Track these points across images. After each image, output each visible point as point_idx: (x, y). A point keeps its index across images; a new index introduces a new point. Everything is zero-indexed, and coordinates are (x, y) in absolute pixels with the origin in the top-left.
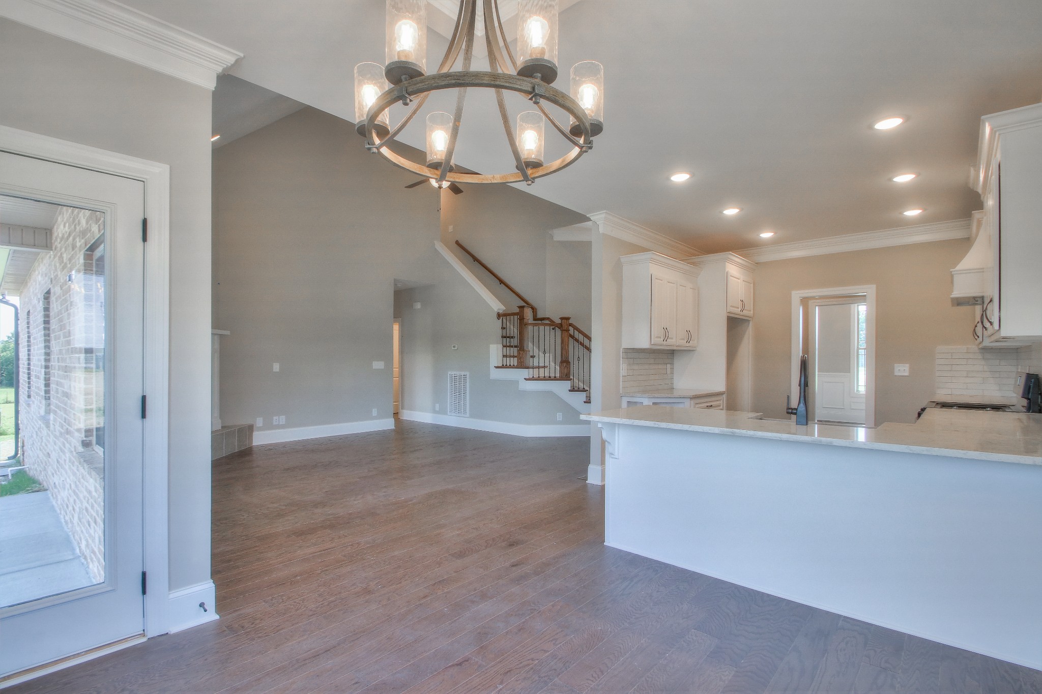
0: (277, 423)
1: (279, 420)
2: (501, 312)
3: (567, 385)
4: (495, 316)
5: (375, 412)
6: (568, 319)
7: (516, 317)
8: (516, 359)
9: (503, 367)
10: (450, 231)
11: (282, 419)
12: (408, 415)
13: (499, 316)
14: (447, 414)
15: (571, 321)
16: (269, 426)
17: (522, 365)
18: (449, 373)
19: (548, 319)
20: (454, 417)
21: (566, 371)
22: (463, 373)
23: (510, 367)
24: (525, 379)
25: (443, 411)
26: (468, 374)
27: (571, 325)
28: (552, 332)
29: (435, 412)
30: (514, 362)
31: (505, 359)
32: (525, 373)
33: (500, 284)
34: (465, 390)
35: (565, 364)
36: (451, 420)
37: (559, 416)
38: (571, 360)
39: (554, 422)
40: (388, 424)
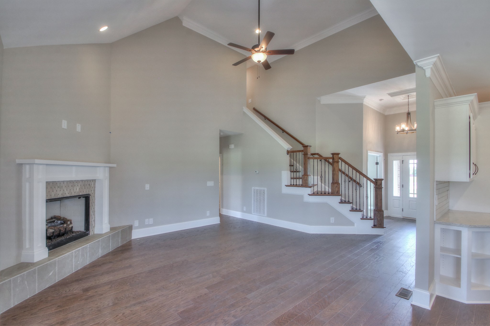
0: (148, 223)
1: (149, 221)
2: (289, 149)
3: (338, 199)
4: (286, 152)
5: (208, 213)
6: (338, 154)
7: (301, 153)
8: (301, 180)
9: (291, 185)
10: (249, 102)
11: (151, 221)
12: (225, 212)
13: (288, 152)
14: (251, 214)
15: (340, 156)
16: (142, 225)
17: (305, 185)
18: (253, 188)
19: (318, 154)
20: (256, 216)
21: (337, 189)
22: (262, 188)
23: (296, 186)
24: (308, 194)
25: (249, 211)
26: (266, 189)
27: (340, 158)
28: (319, 163)
29: (243, 211)
30: (300, 182)
31: (292, 180)
32: (309, 191)
33: (283, 132)
34: (264, 200)
35: (336, 185)
36: (254, 218)
37: (332, 220)
38: (340, 182)
39: (329, 224)
40: (216, 220)
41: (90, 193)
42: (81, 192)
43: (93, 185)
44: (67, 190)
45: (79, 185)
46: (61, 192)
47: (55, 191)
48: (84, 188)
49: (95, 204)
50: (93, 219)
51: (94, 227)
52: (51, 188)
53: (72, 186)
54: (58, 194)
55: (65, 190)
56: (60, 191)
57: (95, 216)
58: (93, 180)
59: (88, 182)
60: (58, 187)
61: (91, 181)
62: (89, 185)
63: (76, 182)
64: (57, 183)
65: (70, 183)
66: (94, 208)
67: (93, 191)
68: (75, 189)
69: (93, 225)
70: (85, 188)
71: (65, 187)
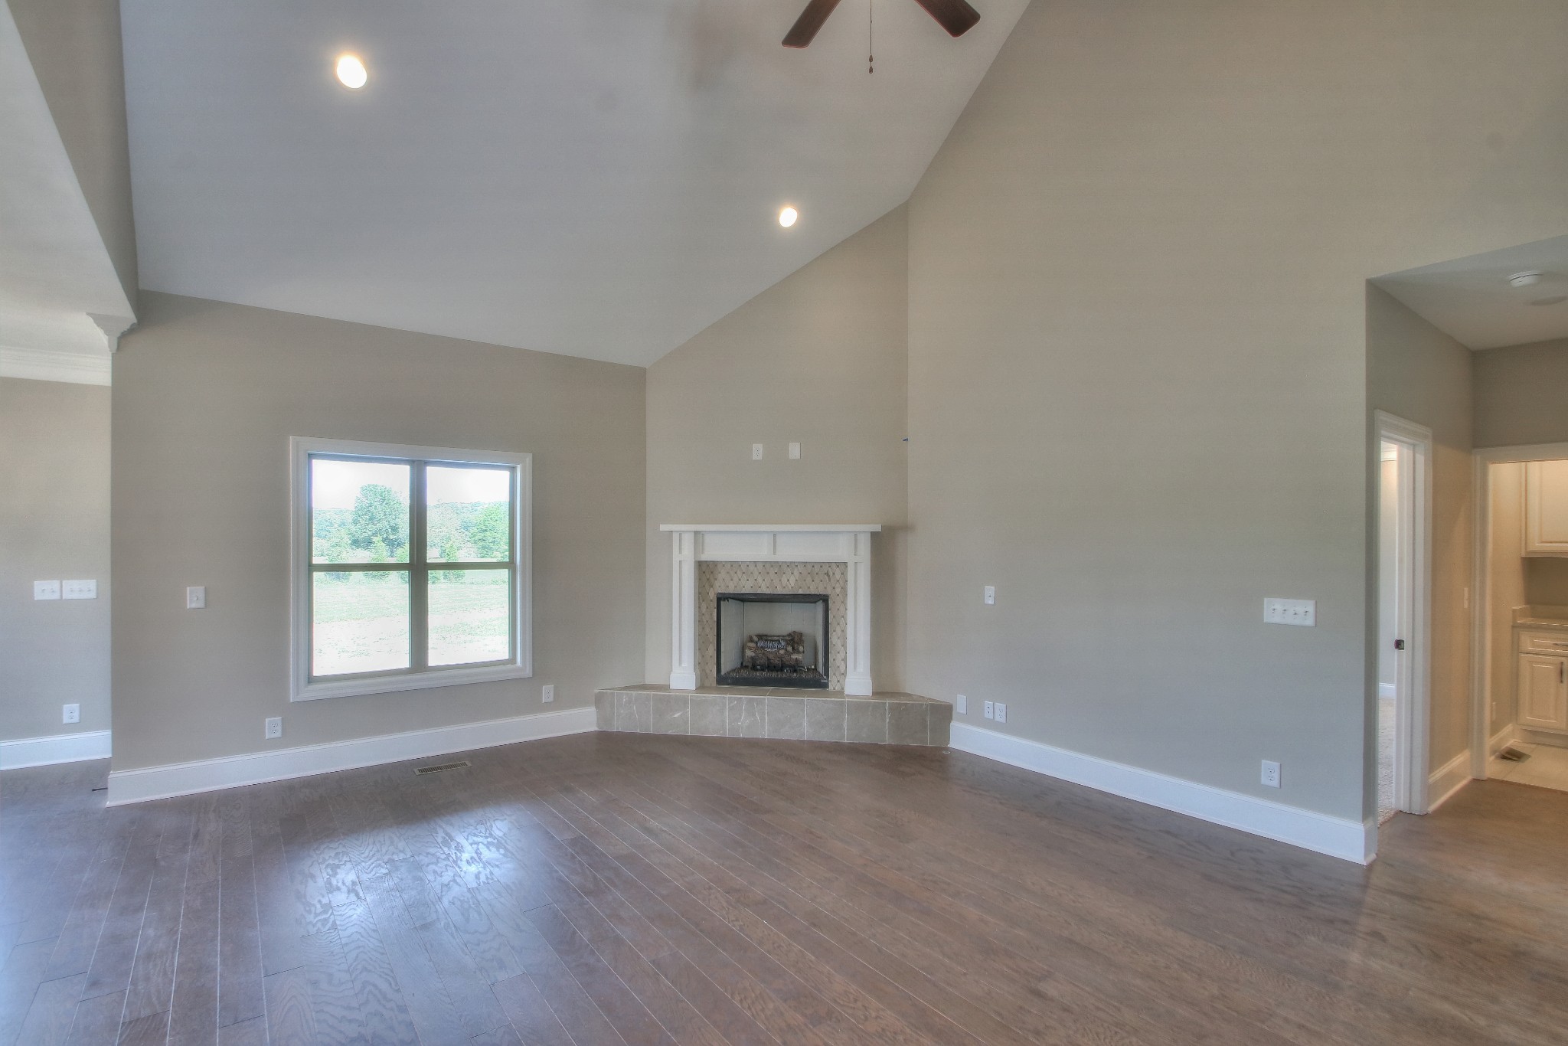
41: (829, 592)
42: (801, 588)
43: (838, 576)
44: (764, 580)
45: (796, 573)
46: (751, 583)
47: (736, 579)
48: (809, 579)
49: (845, 620)
50: (842, 655)
51: (843, 674)
52: (728, 573)
53: (776, 573)
54: (744, 587)
55: (760, 580)
56: (748, 580)
57: (845, 649)
58: (838, 564)
59: (821, 567)
60: (744, 573)
61: (834, 566)
62: (827, 574)
63: (788, 566)
64: (740, 566)
65: (772, 566)
66: (843, 631)
67: (838, 590)
68: (784, 579)
69: (842, 670)
70: (813, 581)
71: (760, 573)
